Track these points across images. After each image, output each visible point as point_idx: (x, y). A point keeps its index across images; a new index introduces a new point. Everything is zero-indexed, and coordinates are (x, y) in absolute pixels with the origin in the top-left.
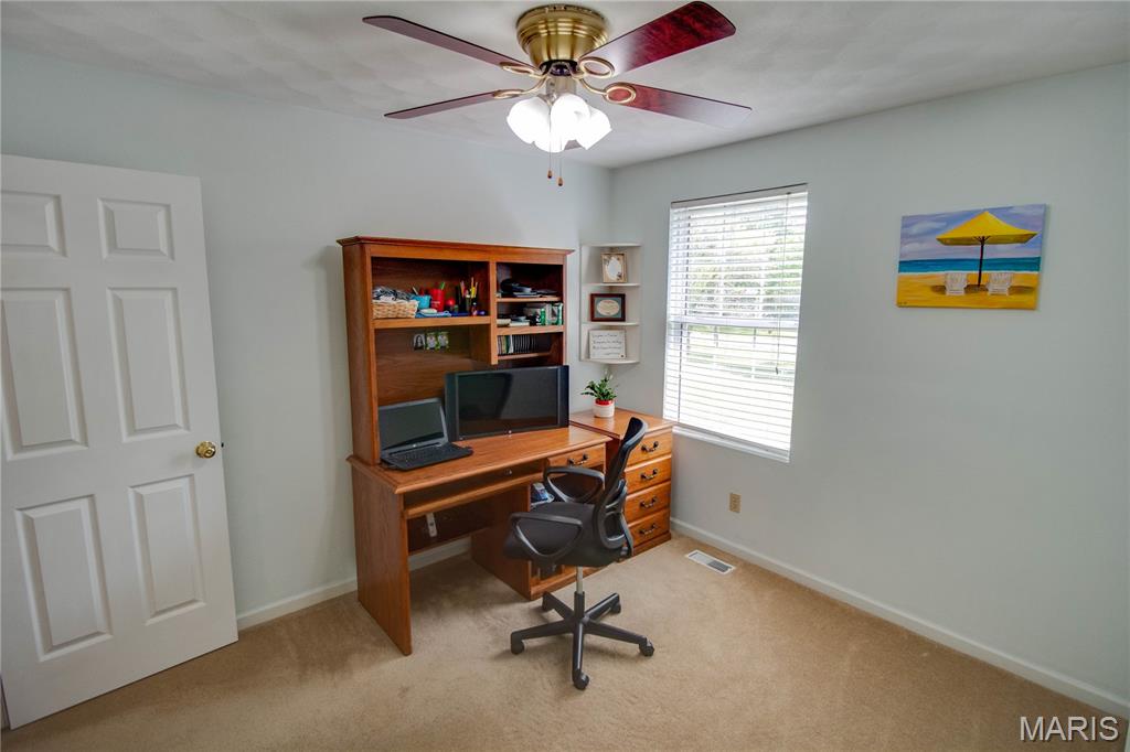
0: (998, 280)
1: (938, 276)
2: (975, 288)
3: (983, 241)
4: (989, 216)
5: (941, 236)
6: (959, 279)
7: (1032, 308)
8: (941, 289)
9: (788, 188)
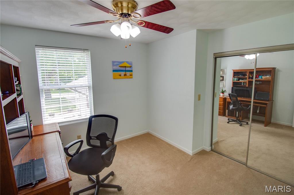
0: (128, 73)
1: (120, 73)
2: (125, 75)
3: (125, 67)
4: (125, 62)
5: (119, 65)
6: (123, 73)
7: (132, 78)
8: (120, 75)
9: (85, 50)
